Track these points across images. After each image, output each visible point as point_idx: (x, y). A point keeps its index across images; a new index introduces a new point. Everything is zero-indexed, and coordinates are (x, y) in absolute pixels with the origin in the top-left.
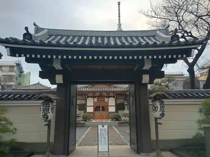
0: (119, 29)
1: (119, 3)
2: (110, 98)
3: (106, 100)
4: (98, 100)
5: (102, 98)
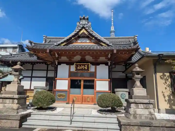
2: (98, 65)
3: (92, 69)
4: (78, 69)
5: (85, 65)
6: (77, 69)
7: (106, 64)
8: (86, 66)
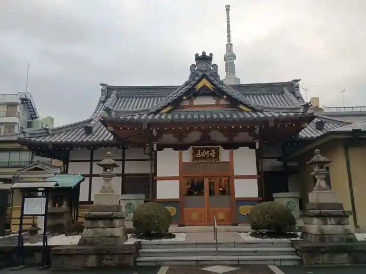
0: (229, 53)
1: (227, 7)
2: (237, 148)
3: (224, 155)
4: (197, 156)
5: (210, 149)
6: (195, 158)
8: (213, 151)
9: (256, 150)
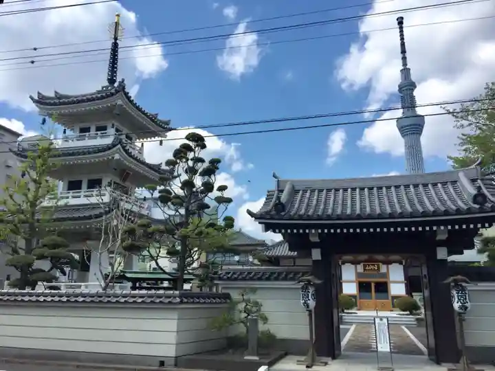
0: (406, 82)
1: (399, 20)
2: (391, 264)
3: (383, 269)
5: (374, 265)
6: (365, 270)
7: (401, 263)
9: (404, 266)
